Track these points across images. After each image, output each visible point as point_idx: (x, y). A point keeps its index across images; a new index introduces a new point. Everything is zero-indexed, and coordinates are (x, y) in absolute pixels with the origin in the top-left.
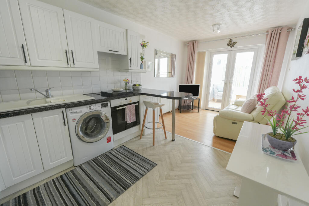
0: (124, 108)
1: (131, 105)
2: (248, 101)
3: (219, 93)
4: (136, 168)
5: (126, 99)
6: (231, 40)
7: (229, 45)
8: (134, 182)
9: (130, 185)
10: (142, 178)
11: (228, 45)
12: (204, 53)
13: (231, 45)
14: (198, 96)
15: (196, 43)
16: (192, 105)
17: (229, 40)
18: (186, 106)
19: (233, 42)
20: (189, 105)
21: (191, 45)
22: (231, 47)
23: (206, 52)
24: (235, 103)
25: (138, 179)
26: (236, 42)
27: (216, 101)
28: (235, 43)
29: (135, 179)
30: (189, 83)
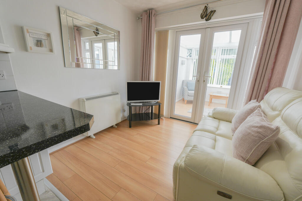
2: (256, 129)
3: (189, 92)
6: (206, 8)
7: (204, 16)
11: (202, 18)
12: (166, 32)
13: (206, 16)
14: (158, 99)
15: (153, 15)
16: (150, 112)
17: (203, 7)
18: (142, 114)
19: (209, 11)
20: (147, 112)
21: (145, 17)
22: (207, 20)
23: (170, 31)
24: (213, 114)
26: (215, 11)
27: (186, 102)
28: (213, 12)
30: (145, 79)
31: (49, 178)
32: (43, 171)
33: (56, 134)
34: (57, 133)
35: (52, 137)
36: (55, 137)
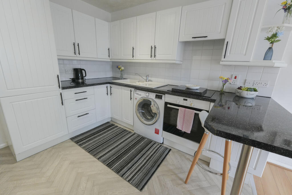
0: (178, 110)
1: (187, 109)
4: (134, 168)
5: (184, 100)
8: (115, 170)
9: (111, 168)
10: (119, 176)
25: (117, 173)
29: (118, 170)
31: (256, 178)
32: (255, 169)
33: (284, 148)
34: (286, 147)
35: (279, 147)
36: (283, 149)
